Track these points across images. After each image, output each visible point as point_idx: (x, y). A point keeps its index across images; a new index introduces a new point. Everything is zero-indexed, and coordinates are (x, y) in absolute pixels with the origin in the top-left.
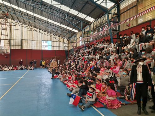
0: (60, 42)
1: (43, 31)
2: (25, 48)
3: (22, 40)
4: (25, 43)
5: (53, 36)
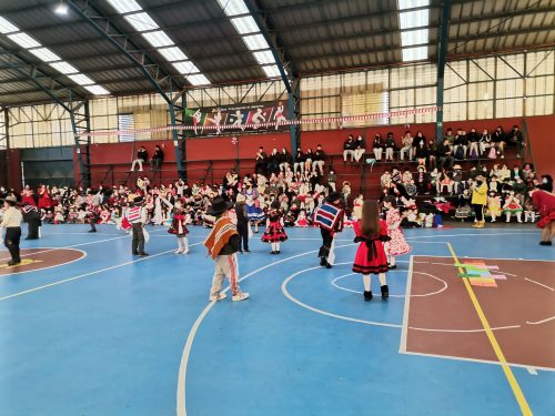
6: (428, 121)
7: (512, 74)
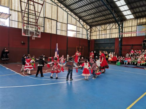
0: (84, 29)
1: (68, 10)
2: (48, 31)
3: (44, 18)
4: (48, 23)
5: (78, 19)
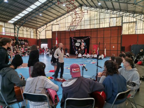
6: (13, 36)
7: (25, 30)
